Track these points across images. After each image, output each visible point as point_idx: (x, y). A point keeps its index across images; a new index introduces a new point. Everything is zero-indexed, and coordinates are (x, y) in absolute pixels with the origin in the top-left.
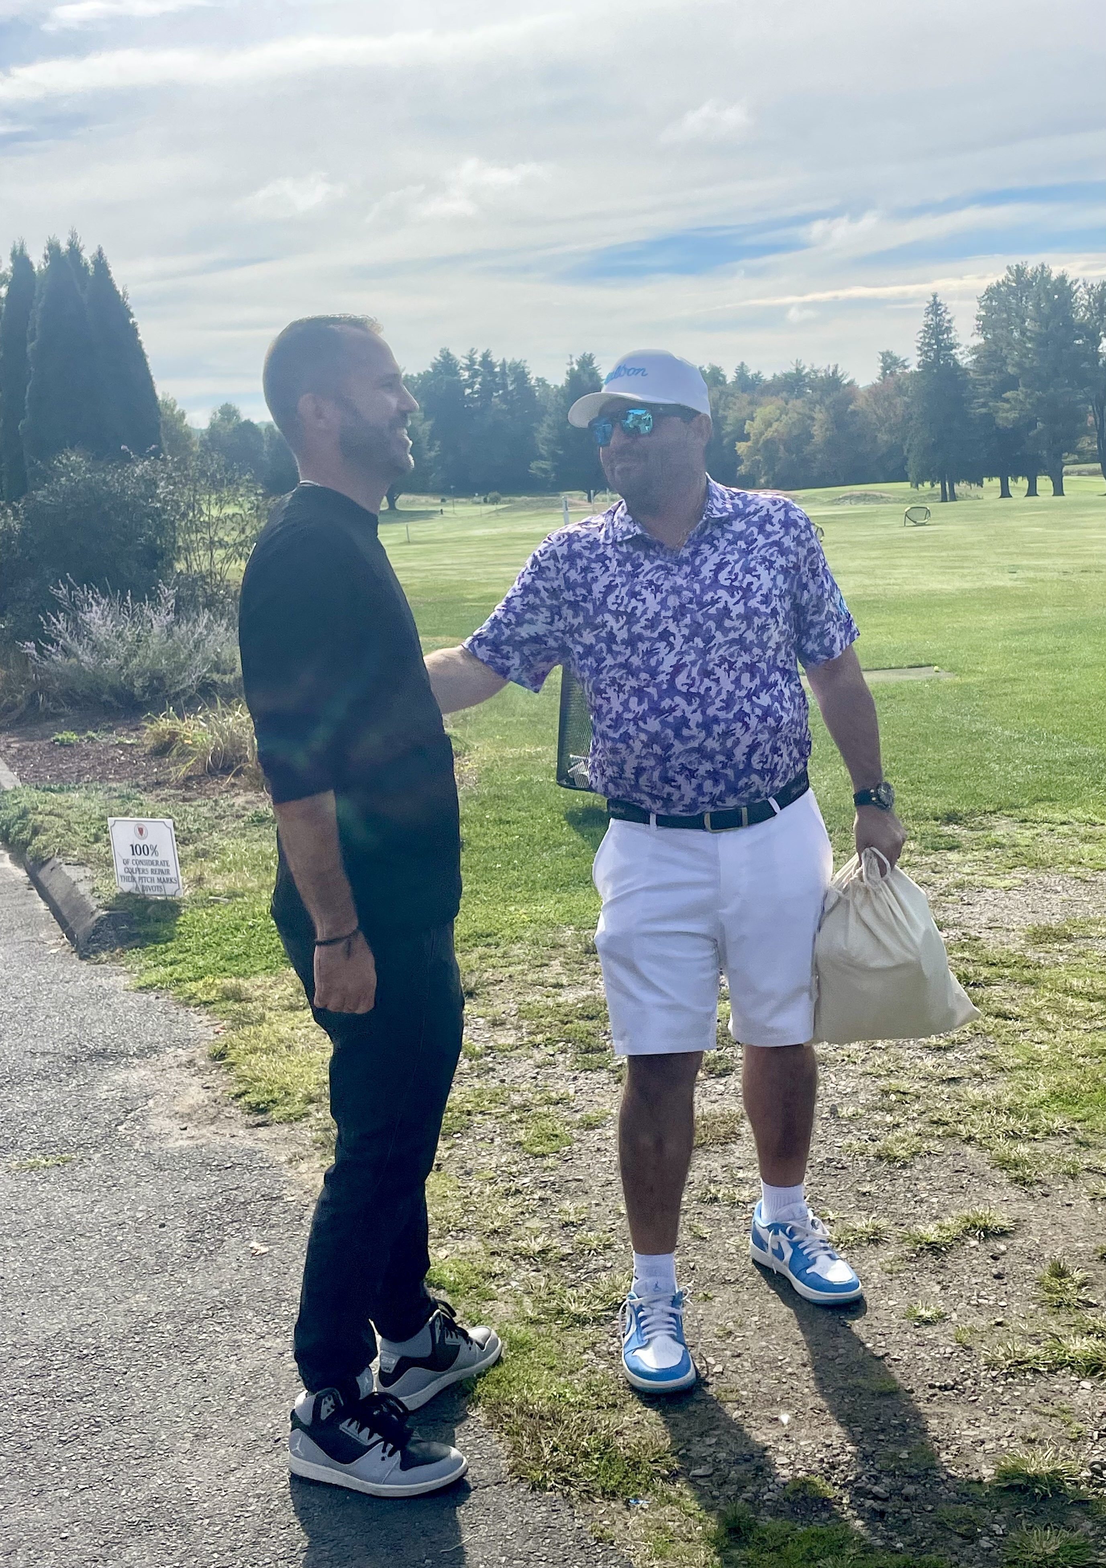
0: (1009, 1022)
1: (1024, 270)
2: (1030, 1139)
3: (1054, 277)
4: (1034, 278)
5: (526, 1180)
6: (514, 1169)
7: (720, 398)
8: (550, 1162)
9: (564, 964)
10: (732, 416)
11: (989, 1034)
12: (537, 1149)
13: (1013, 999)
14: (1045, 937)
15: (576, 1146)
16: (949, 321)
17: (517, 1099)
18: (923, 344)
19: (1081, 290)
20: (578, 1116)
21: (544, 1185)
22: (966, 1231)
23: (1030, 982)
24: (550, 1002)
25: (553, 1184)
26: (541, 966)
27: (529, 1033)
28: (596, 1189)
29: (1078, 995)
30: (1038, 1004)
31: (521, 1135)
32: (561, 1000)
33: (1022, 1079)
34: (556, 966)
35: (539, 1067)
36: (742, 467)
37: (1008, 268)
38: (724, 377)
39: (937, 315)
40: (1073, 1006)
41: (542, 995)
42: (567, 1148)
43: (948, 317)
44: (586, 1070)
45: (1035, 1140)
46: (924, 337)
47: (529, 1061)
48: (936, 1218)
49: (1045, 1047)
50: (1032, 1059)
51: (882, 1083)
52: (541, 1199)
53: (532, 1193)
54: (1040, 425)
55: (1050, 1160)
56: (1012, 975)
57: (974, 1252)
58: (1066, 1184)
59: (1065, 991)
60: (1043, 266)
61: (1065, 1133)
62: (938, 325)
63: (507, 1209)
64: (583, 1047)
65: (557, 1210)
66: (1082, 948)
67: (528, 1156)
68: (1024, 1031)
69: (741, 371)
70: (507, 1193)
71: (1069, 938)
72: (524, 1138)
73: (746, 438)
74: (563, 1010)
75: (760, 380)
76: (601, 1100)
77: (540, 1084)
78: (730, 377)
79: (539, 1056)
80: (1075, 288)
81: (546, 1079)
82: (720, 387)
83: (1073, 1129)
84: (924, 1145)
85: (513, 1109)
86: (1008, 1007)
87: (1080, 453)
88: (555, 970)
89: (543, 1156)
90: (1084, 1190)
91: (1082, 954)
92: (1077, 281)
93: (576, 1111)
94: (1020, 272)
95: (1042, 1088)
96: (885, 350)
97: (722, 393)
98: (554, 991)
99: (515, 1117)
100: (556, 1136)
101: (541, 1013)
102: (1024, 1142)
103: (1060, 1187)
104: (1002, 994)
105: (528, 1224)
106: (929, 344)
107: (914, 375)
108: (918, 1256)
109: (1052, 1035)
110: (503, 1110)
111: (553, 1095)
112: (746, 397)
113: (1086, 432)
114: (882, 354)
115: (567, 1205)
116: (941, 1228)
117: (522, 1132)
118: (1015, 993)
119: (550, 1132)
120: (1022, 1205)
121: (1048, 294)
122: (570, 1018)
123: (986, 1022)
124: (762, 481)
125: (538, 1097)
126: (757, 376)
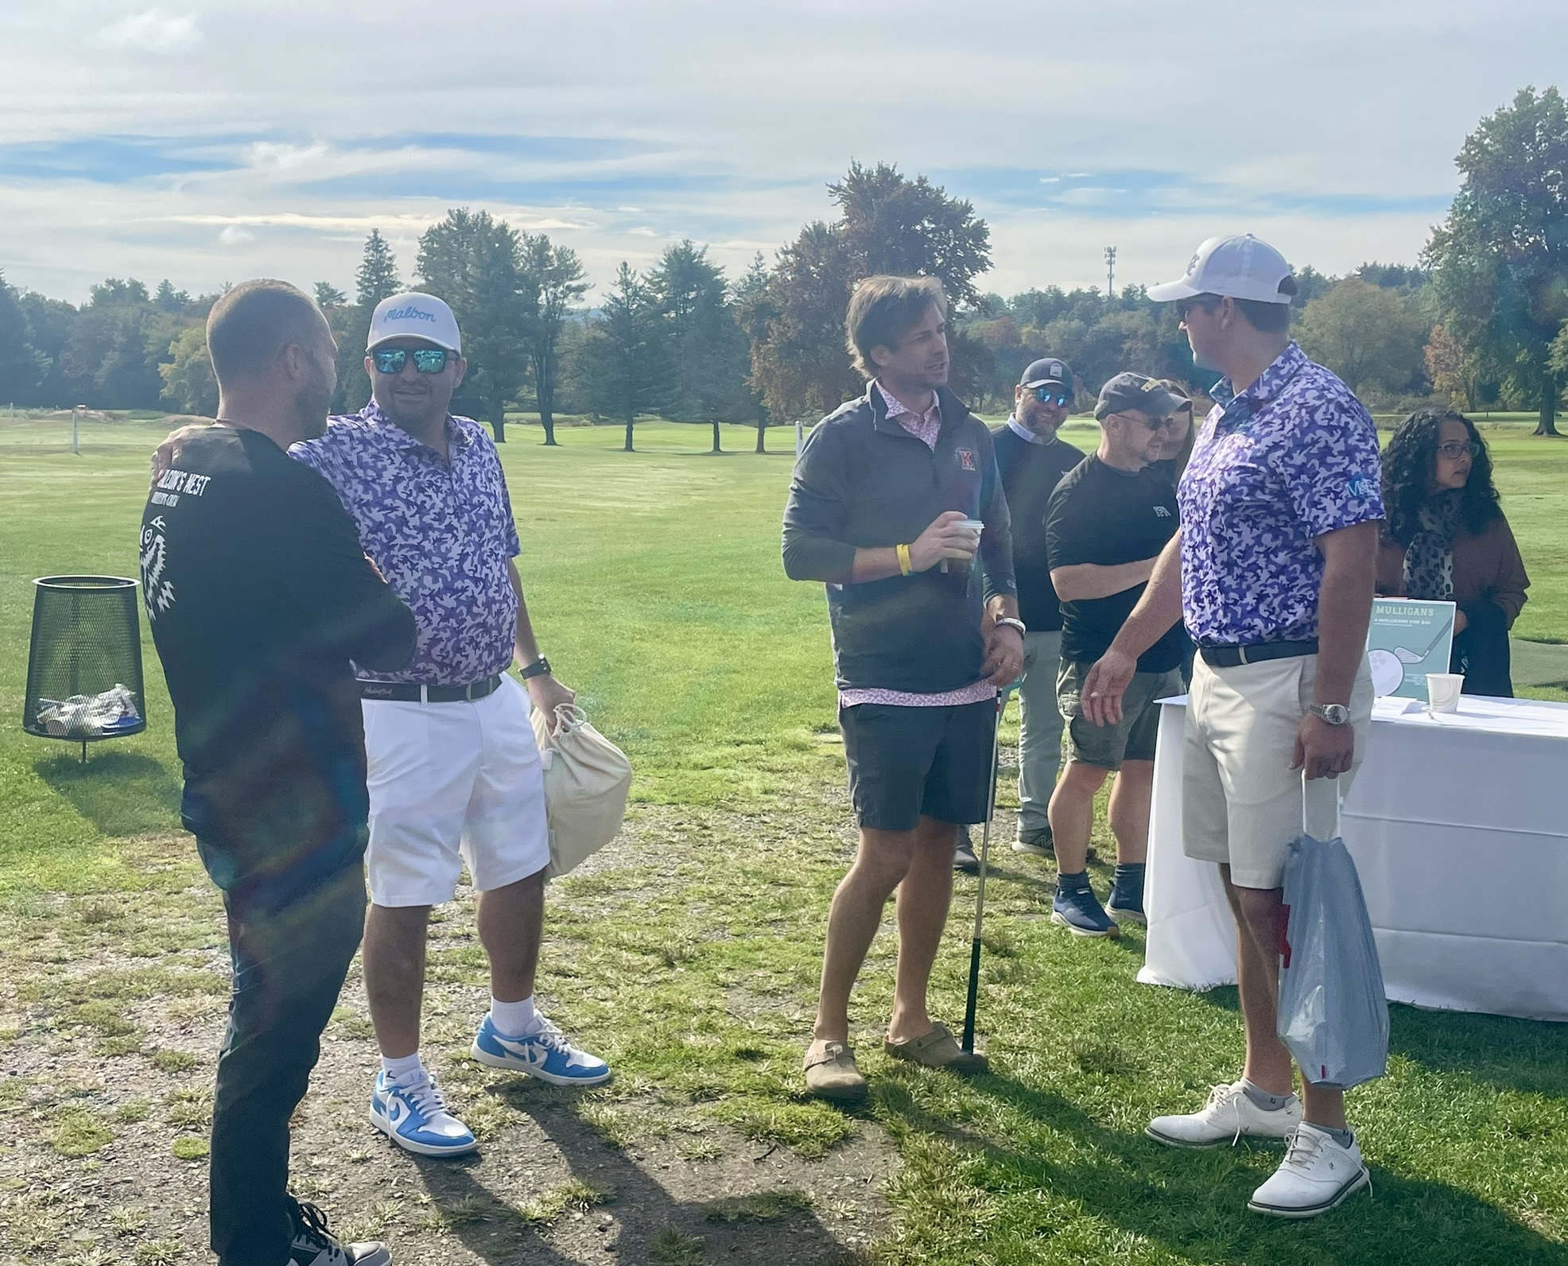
0: (568, 980)
1: (465, 216)
2: (613, 1102)
3: (495, 225)
4: (475, 224)
5: (64, 1186)
6: (48, 1175)
7: (141, 315)
8: (91, 1163)
9: (61, 936)
10: (154, 335)
11: (552, 993)
12: (71, 1150)
13: (567, 956)
14: (584, 889)
15: (117, 1143)
16: (390, 259)
17: (35, 1094)
18: (363, 279)
19: (522, 241)
20: (114, 1108)
21: (87, 1191)
22: (569, 1203)
23: (581, 938)
24: (55, 980)
25: (98, 1188)
26: (35, 939)
27: (38, 1017)
28: (151, 1191)
29: (631, 948)
30: (594, 959)
31: (49, 1134)
32: (65, 976)
33: (593, 1038)
34: (53, 937)
35: (55, 1055)
36: (165, 390)
37: (450, 212)
38: (146, 293)
39: (376, 250)
40: (628, 960)
41: (42, 972)
42: (107, 1146)
43: (389, 255)
44: (114, 1056)
45: (619, 1101)
46: (365, 273)
47: (42, 1049)
48: (535, 1192)
49: (610, 1004)
50: (601, 1017)
51: (451, 1051)
52: (87, 1207)
53: (74, 1200)
54: (481, 371)
55: (639, 1122)
56: (562, 930)
57: (581, 1225)
58: (658, 1146)
59: (618, 945)
60: (484, 214)
61: (647, 1092)
62: (379, 262)
63: (49, 1220)
64: (107, 1029)
65: (109, 1218)
66: (622, 901)
67: (61, 1158)
68: (586, 989)
69: (165, 287)
70: (44, 1203)
71: (608, 891)
72: (53, 1138)
73: (170, 359)
74: (73, 989)
75: (186, 300)
76: (139, 1089)
77: (61, 1074)
78: (153, 294)
79: (52, 1042)
80: (515, 238)
81: (65, 1068)
82: (142, 304)
83: (654, 1088)
84: (508, 1115)
85: (34, 1105)
86: (564, 964)
87: (521, 401)
88: (53, 942)
89: (80, 1156)
90: (678, 1151)
91: (623, 907)
92: (517, 231)
93: (111, 1103)
94: (461, 217)
95: (616, 1046)
96: (321, 281)
97: (143, 310)
98: (56, 967)
99: (37, 1114)
100: (93, 1133)
101: (47, 993)
102: (608, 1105)
103: (653, 1149)
104: (556, 950)
105: (76, 1237)
106: (369, 280)
107: (351, 308)
108: (523, 1235)
109: (615, 992)
110: (20, 1107)
111: (80, 1085)
112: (170, 317)
113: (526, 381)
114: (318, 285)
115: (119, 1211)
116: (543, 1202)
117: (50, 1131)
118: (569, 949)
119: (85, 1128)
120: (619, 1171)
121: (489, 241)
122: (85, 997)
123: (546, 981)
124: (188, 406)
125: (62, 1090)
126: (182, 295)
